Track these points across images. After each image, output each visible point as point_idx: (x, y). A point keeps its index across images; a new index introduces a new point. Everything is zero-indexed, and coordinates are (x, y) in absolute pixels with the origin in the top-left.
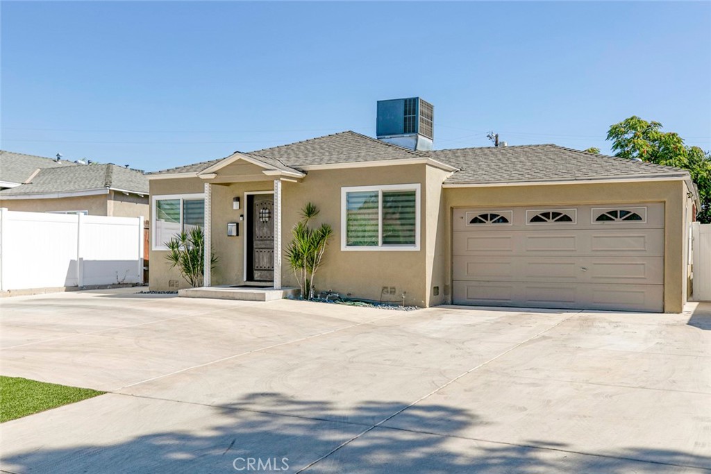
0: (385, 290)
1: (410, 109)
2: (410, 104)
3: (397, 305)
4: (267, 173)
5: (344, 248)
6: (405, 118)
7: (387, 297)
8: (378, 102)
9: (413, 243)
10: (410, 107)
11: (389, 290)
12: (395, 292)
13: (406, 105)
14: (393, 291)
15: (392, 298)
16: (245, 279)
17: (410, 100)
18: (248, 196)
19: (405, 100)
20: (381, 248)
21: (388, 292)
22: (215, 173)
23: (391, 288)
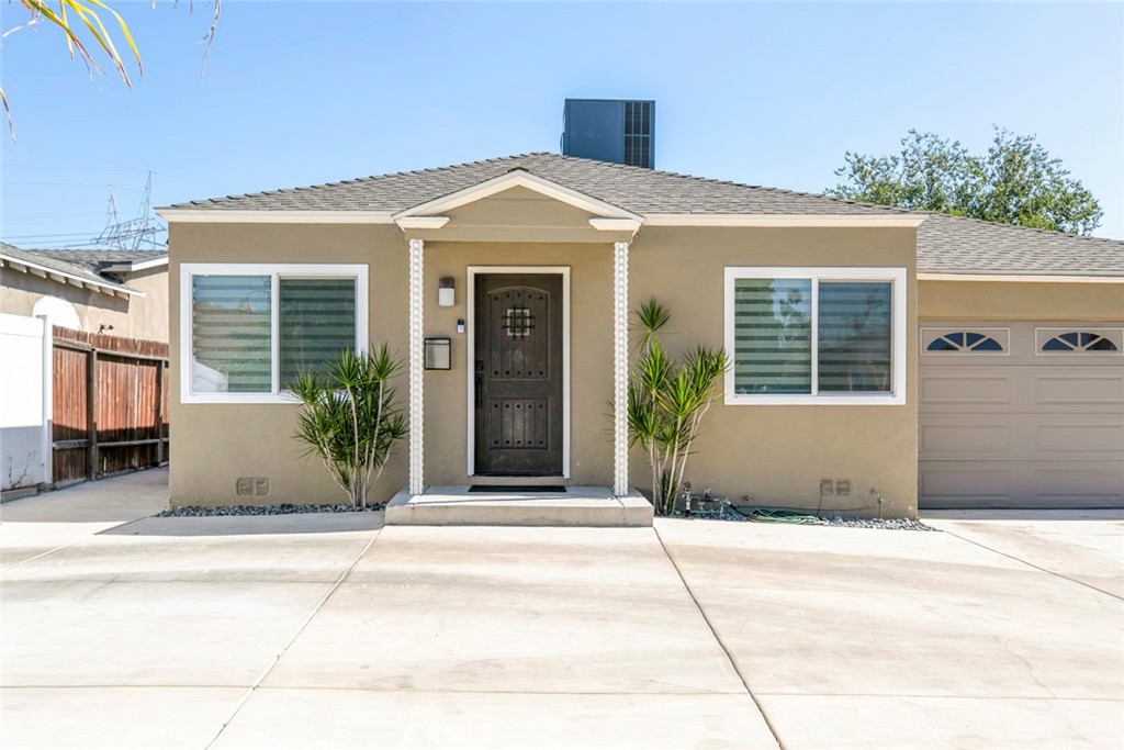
0: (827, 486)
1: (637, 124)
2: (637, 113)
3: (855, 519)
4: (597, 224)
5: (731, 398)
6: (627, 140)
7: (832, 500)
8: (567, 100)
9: (888, 388)
10: (637, 117)
11: (835, 486)
12: (848, 490)
13: (628, 114)
14: (844, 488)
15: (844, 502)
16: (471, 470)
17: (637, 104)
18: (477, 276)
19: (628, 104)
20: (815, 399)
21: (831, 490)
22: (442, 215)
23: (839, 483)
